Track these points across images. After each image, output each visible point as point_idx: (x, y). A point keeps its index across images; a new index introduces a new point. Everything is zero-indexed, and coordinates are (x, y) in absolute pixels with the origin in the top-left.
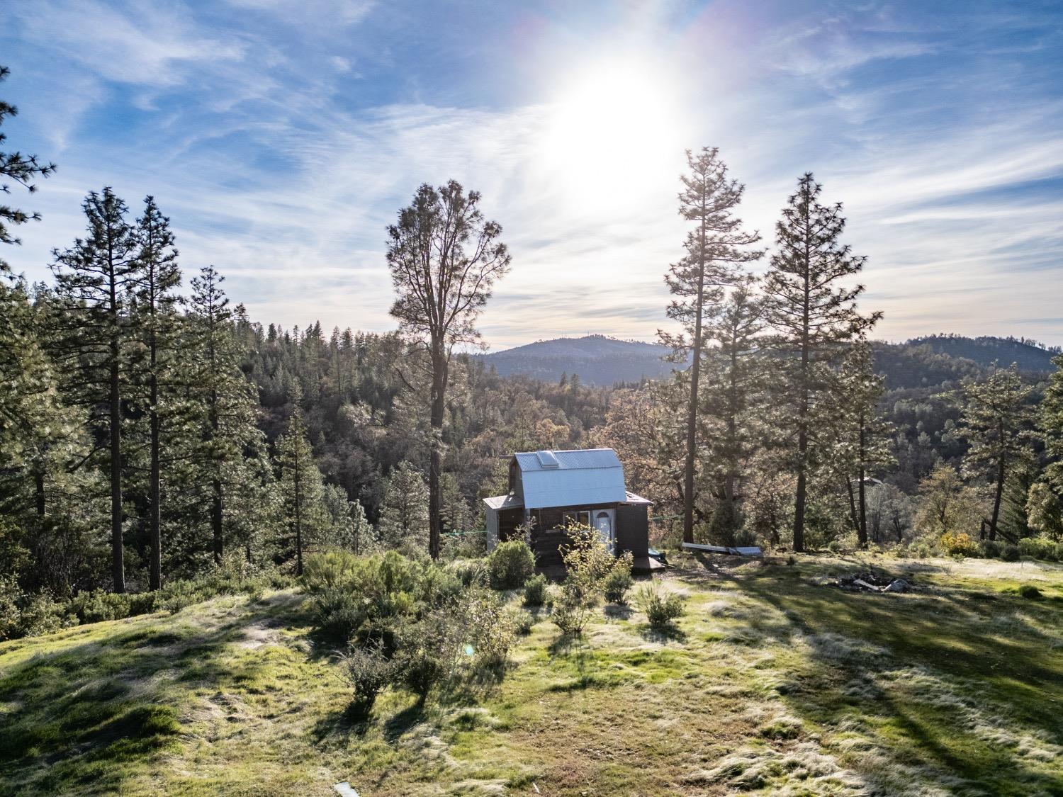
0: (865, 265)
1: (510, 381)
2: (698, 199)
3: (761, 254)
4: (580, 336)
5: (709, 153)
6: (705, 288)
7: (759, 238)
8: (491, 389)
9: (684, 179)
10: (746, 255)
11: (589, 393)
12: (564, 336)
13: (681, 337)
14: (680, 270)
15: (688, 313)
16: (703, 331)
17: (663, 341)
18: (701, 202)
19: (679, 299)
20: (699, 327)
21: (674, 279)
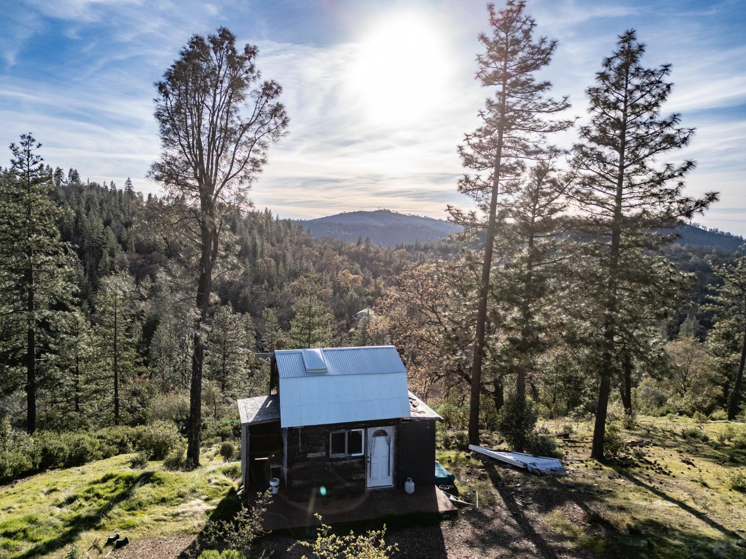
0: (692, 139)
1: (321, 241)
2: (499, 59)
3: (570, 123)
4: (373, 210)
5: (514, 8)
6: (503, 161)
7: (568, 106)
8: (306, 246)
9: (483, 38)
10: (553, 124)
11: (378, 252)
12: (361, 210)
13: (473, 214)
14: (475, 140)
15: (481, 188)
16: (499, 209)
17: (452, 218)
18: (503, 63)
19: (472, 173)
20: (494, 204)
21: (469, 151)
